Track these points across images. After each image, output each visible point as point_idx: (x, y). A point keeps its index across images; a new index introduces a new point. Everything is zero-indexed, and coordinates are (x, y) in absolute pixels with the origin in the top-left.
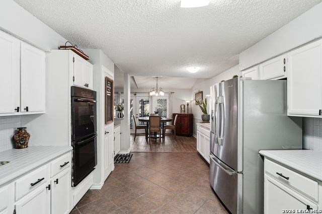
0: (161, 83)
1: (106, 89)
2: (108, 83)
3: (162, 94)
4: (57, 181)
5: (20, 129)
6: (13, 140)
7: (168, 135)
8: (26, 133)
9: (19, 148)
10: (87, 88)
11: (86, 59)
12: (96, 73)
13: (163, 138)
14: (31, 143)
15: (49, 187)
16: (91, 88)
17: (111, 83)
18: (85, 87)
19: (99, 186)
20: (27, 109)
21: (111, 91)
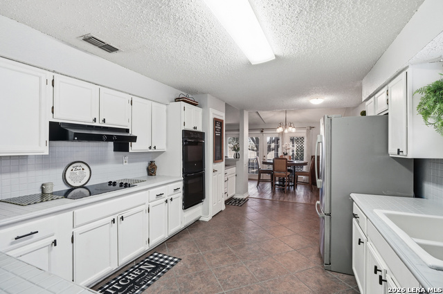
0: (292, 116)
1: (215, 130)
2: (216, 124)
3: (292, 130)
4: (171, 199)
5: (152, 162)
6: (148, 169)
7: (304, 183)
8: (154, 165)
9: (151, 175)
10: (195, 130)
11: (195, 105)
12: (204, 116)
13: (295, 186)
14: (158, 172)
15: (166, 201)
16: (200, 129)
17: (221, 123)
18: (194, 130)
19: (207, 218)
20: (155, 148)
21: (221, 131)
